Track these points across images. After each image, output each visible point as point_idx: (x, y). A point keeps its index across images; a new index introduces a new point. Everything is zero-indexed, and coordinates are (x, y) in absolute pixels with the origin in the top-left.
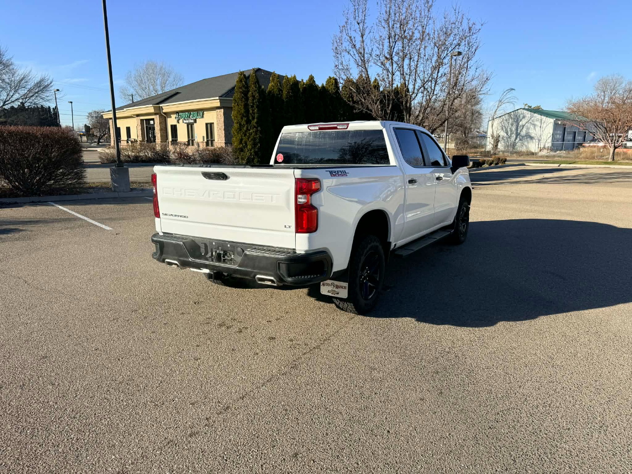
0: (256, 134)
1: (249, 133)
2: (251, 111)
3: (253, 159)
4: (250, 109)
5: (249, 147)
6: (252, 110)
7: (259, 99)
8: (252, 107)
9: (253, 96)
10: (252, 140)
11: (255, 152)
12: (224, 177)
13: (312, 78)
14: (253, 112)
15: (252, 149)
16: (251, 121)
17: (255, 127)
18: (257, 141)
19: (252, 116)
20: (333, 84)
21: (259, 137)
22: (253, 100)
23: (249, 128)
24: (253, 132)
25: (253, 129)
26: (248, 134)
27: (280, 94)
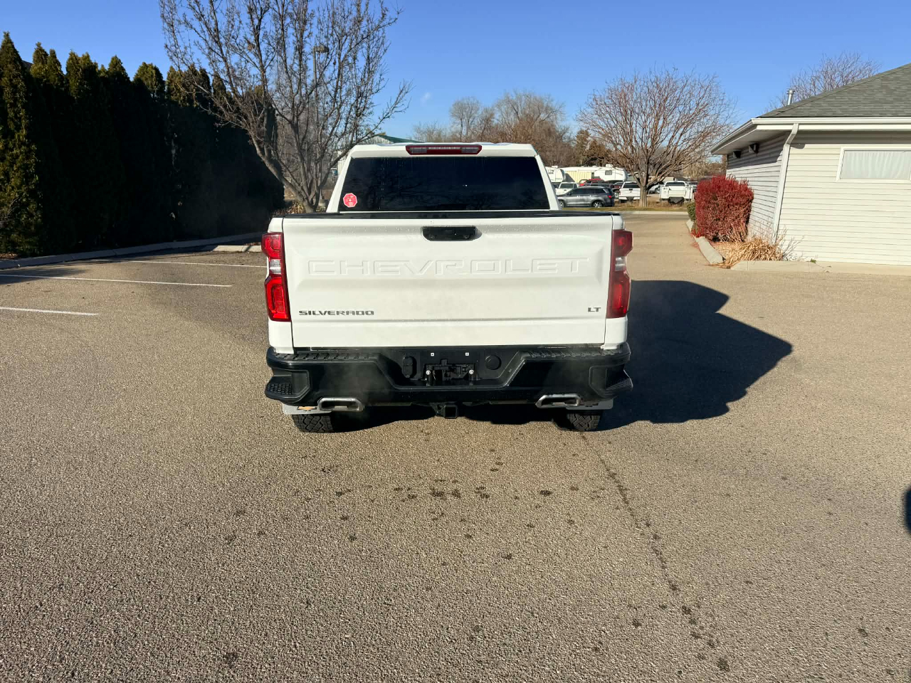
0: (28, 158)
1: (12, 155)
2: (11, 114)
3: (28, 204)
4: (9, 110)
5: (15, 181)
6: (14, 111)
7: (26, 93)
8: (14, 105)
9: (15, 86)
10: (18, 168)
11: (29, 191)
12: (468, 234)
13: (116, 63)
14: (16, 116)
15: (21, 185)
16: (14, 134)
17: (23, 143)
18: (32, 170)
19: (15, 124)
20: (152, 76)
21: (36, 162)
22: (14, 93)
23: (11, 145)
24: (21, 153)
25: (20, 147)
26: (8, 158)
27: (62, 85)
